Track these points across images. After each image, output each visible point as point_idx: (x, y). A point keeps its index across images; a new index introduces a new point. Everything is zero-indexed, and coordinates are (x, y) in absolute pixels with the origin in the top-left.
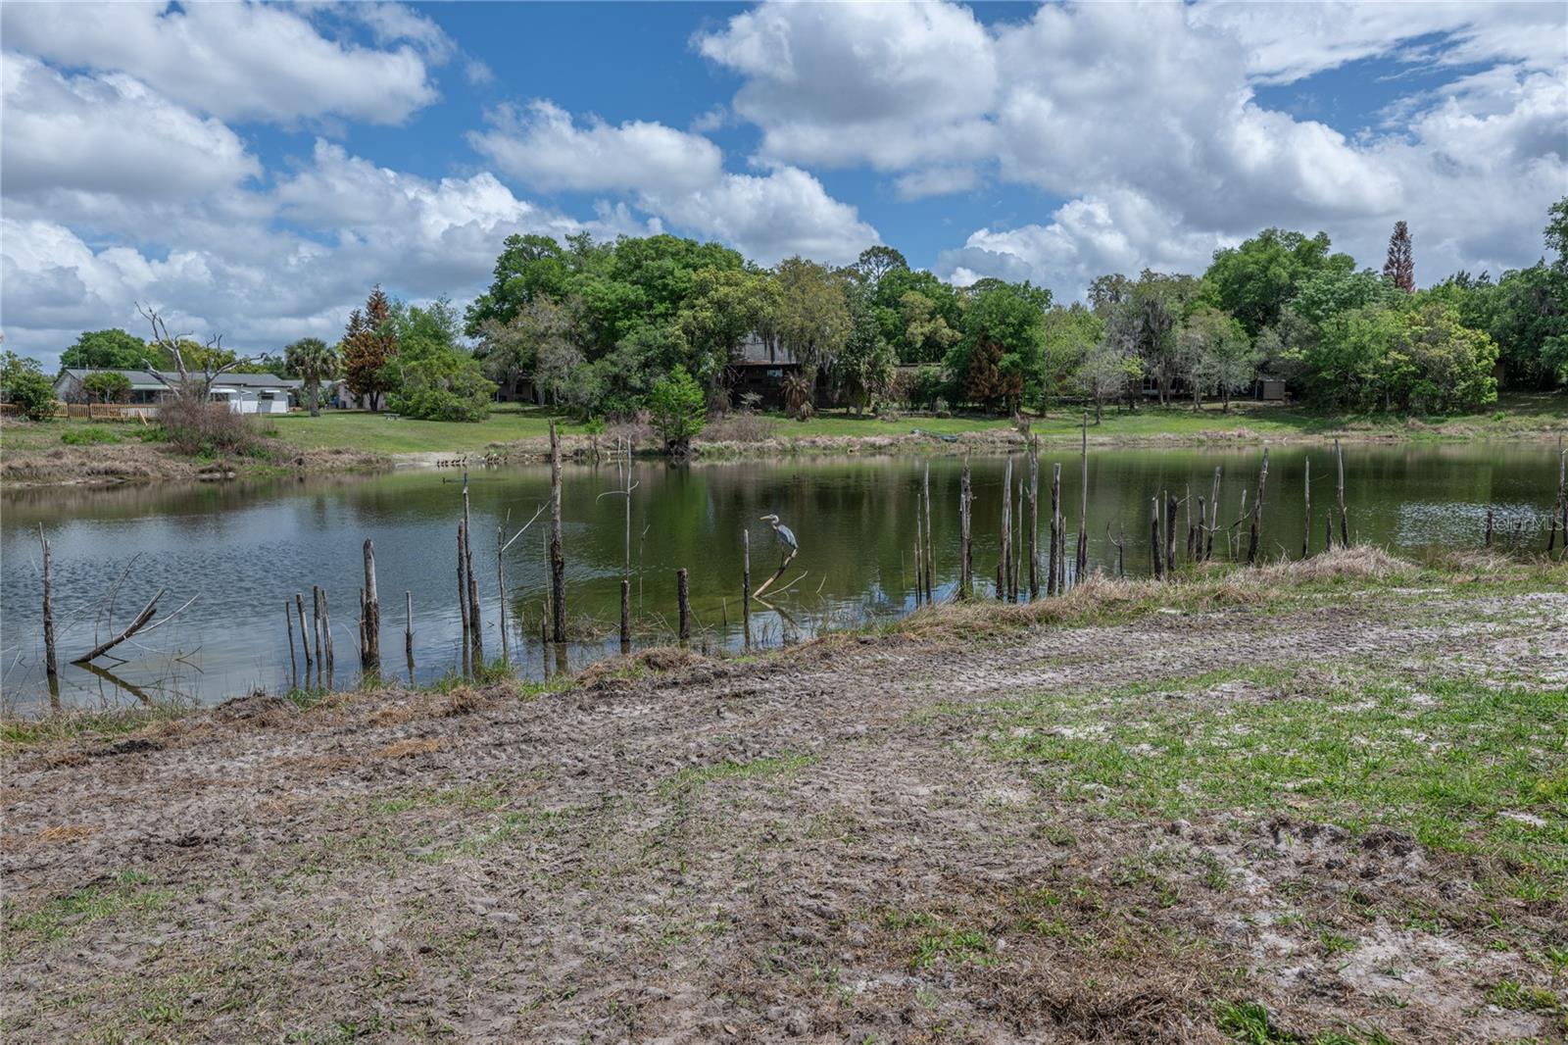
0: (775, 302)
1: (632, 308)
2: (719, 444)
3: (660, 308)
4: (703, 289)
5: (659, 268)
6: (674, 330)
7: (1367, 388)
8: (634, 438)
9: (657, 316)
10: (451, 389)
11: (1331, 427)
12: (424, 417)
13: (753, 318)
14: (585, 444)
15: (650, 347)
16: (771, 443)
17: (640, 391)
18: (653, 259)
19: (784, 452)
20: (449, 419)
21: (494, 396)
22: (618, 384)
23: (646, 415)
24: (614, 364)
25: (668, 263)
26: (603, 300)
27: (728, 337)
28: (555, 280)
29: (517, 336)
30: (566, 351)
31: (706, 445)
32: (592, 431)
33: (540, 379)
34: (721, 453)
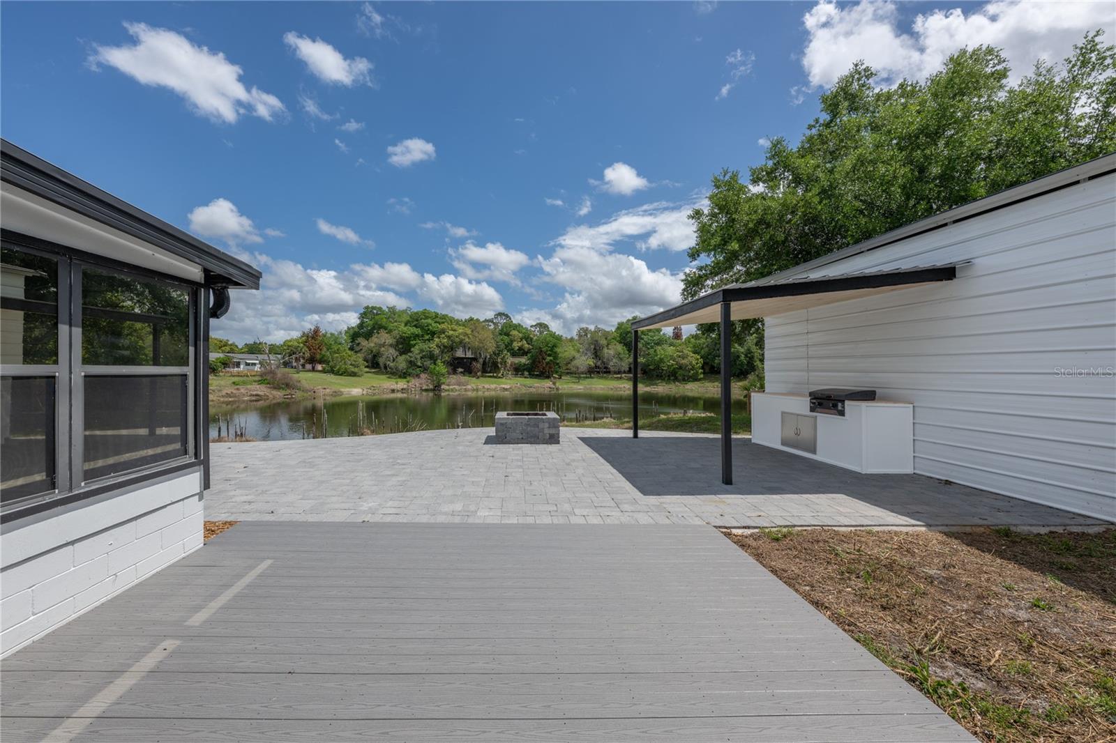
0: (469, 337)
1: (416, 336)
2: (451, 387)
3: (427, 337)
4: (443, 331)
5: (426, 323)
6: (433, 345)
7: (665, 372)
8: (420, 384)
9: (426, 340)
10: (351, 365)
11: (653, 385)
12: (341, 375)
13: (461, 342)
14: (405, 386)
15: (424, 351)
16: (469, 387)
17: (420, 367)
18: (424, 319)
19: (474, 390)
20: (350, 375)
21: (367, 367)
22: (412, 364)
23: (423, 376)
24: (411, 357)
25: (429, 321)
26: (405, 333)
27: (452, 349)
28: (384, 323)
29: (372, 345)
30: (392, 351)
31: (447, 387)
32: (408, 382)
33: (381, 361)
34: (452, 390)
